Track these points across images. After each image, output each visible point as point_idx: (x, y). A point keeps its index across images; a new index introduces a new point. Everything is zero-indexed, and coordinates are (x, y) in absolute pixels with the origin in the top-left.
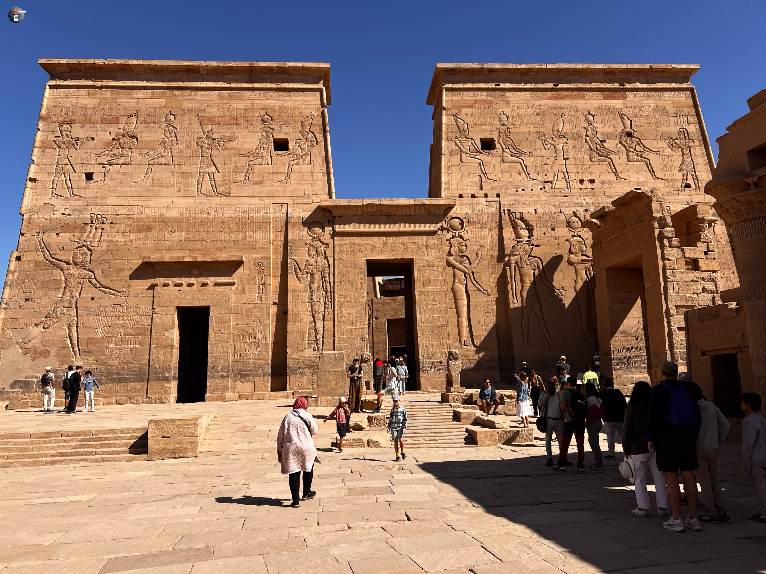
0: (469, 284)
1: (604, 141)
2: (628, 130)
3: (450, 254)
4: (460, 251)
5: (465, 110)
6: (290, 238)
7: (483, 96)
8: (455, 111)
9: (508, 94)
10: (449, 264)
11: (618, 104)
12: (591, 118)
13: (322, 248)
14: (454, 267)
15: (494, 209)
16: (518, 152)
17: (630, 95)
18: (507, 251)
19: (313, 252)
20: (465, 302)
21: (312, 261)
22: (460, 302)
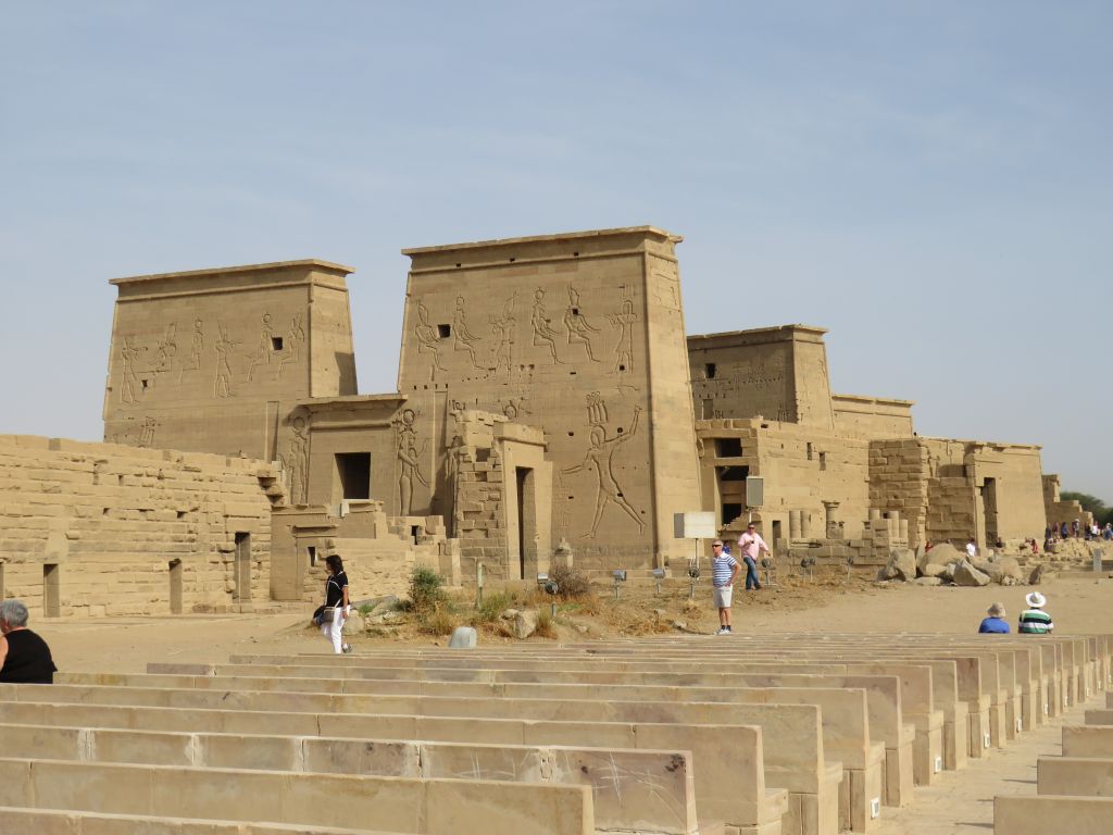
0: (414, 478)
1: (548, 321)
2: (575, 307)
3: (401, 448)
4: (410, 444)
5: (427, 296)
6: (279, 434)
7: (445, 278)
8: (417, 298)
9: (467, 274)
10: (400, 457)
11: (568, 276)
12: (541, 295)
13: (302, 441)
14: (403, 460)
15: (442, 401)
16: (468, 338)
17: (582, 265)
18: (448, 444)
19: (295, 448)
20: (409, 495)
21: (295, 457)
22: (404, 493)
